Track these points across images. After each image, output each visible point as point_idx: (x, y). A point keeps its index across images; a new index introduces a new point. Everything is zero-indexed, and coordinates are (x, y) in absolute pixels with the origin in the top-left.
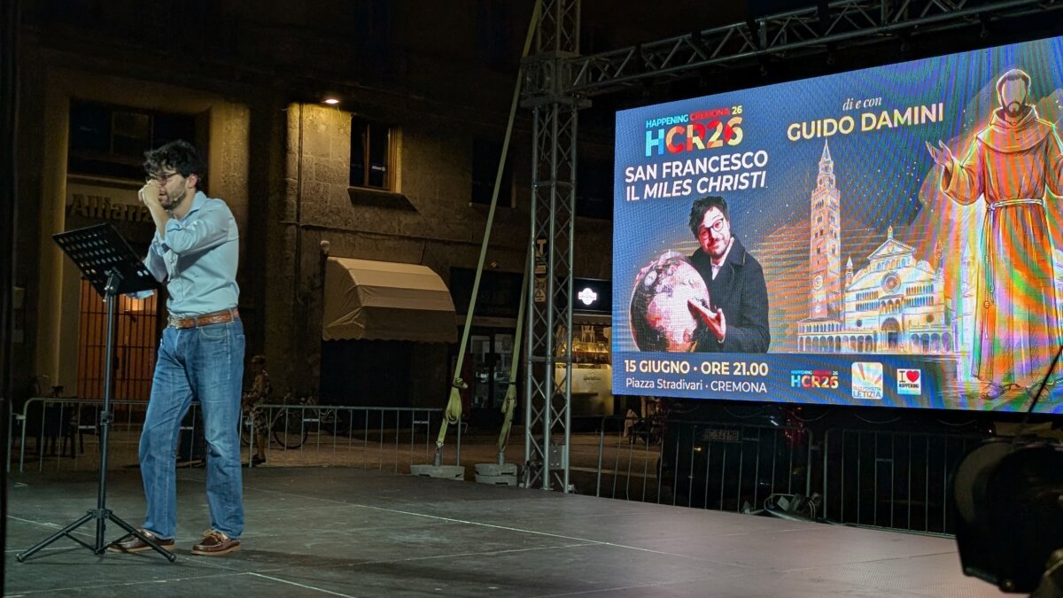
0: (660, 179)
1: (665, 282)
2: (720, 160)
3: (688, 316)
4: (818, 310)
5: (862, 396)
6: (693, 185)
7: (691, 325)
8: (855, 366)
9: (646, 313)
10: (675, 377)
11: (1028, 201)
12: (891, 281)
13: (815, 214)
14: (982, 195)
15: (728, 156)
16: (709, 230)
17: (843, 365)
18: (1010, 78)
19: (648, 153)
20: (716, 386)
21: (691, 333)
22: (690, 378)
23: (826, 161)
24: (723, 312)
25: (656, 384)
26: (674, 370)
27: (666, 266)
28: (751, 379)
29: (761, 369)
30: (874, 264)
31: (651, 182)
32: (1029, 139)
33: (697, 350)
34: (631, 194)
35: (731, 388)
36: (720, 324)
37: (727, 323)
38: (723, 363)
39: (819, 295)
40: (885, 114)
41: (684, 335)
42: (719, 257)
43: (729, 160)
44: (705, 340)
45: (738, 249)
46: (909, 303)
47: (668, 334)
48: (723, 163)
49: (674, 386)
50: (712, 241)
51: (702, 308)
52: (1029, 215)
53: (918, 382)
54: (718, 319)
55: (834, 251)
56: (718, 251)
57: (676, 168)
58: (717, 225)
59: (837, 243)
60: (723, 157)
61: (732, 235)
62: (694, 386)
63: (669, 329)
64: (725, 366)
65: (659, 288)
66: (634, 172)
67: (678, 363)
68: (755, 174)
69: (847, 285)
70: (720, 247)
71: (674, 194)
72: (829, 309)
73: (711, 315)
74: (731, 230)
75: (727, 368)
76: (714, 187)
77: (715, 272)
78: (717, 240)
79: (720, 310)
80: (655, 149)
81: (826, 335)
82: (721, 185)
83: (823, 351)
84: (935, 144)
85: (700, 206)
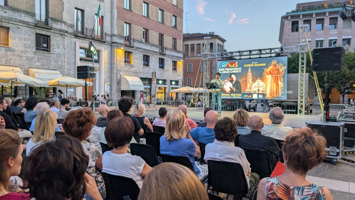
0: (225, 70)
1: (226, 84)
2: (234, 69)
4: (248, 88)
5: (254, 98)
7: (230, 90)
8: (253, 94)
9: (223, 88)
10: (227, 96)
11: (276, 75)
12: (258, 84)
13: (248, 76)
14: (270, 74)
16: (232, 77)
17: (252, 94)
18: (274, 61)
20: (233, 97)
22: (229, 96)
23: (250, 69)
27: (226, 82)
29: (240, 95)
30: (256, 82)
31: (223, 71)
32: (276, 68)
33: (231, 93)
37: (235, 89)
39: (248, 86)
40: (258, 64)
42: (234, 81)
44: (232, 91)
45: (237, 80)
46: (261, 87)
50: (233, 79)
51: (231, 87)
52: (276, 77)
53: (262, 96)
54: (234, 89)
57: (227, 69)
58: (234, 77)
59: (251, 80)
61: (236, 78)
63: (226, 90)
66: (221, 69)
67: (228, 94)
68: (239, 71)
69: (252, 85)
70: (234, 80)
71: (227, 73)
72: (250, 88)
77: (233, 83)
81: (249, 91)
82: (234, 72)
83: (249, 93)
84: (264, 68)
85: (231, 74)
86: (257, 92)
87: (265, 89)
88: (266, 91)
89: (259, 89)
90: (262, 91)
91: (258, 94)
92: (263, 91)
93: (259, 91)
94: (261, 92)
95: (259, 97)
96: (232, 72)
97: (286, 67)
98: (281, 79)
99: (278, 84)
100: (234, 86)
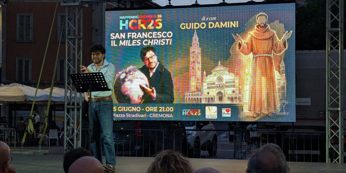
0: (126, 39)
1: (130, 77)
2: (153, 34)
3: (140, 90)
4: (193, 89)
5: (210, 118)
6: (142, 42)
7: (141, 93)
8: (207, 108)
9: (121, 89)
10: (134, 113)
11: (267, 55)
12: (220, 79)
13: (191, 55)
14: (252, 52)
15: (156, 33)
16: (148, 59)
17: (202, 107)
18: (261, 15)
19: (121, 28)
20: (152, 115)
21: (141, 96)
22: (140, 113)
23: (196, 37)
24: (155, 89)
25: (126, 116)
26: (134, 110)
27: (130, 71)
28: (166, 113)
29: (171, 109)
30: (214, 73)
31: (123, 40)
32: (267, 35)
33: (144, 102)
34: (113, 44)
35: (158, 116)
36: (153, 94)
37: (157, 93)
38: (155, 107)
39: (193, 83)
40: (217, 23)
41: (138, 97)
42: (152, 69)
43: (157, 34)
44: (147, 99)
45: (161, 66)
46: (226, 87)
47: (131, 97)
48: (154, 35)
49: (134, 116)
51: (146, 88)
52: (267, 60)
53: (230, 112)
54: (153, 91)
55: (199, 68)
56: (153, 67)
57: (134, 35)
58: (152, 57)
59: (200, 66)
60: (154, 33)
61: (158, 61)
62: (142, 116)
63: (131, 95)
64: (156, 108)
65: (126, 80)
66: (115, 35)
67: (135, 107)
68: (168, 40)
69: (204, 80)
71: (133, 45)
72: (197, 88)
73: (149, 90)
74: (158, 59)
75: (157, 109)
76: (150, 44)
77: (151, 74)
78: (152, 63)
79: (153, 88)
80: (124, 27)
81: (196, 97)
82: (153, 43)
83: (195, 102)
84: (235, 35)
85: (144, 50)
86: (217, 102)
87: (237, 92)
88: (239, 99)
89: (223, 91)
90: (228, 98)
91: (220, 107)
92: (232, 99)
93: (221, 99)
94: (226, 101)
95: (223, 116)
96: (146, 42)
97: (291, 31)
98: (281, 66)
99: (271, 80)
100: (152, 82)
